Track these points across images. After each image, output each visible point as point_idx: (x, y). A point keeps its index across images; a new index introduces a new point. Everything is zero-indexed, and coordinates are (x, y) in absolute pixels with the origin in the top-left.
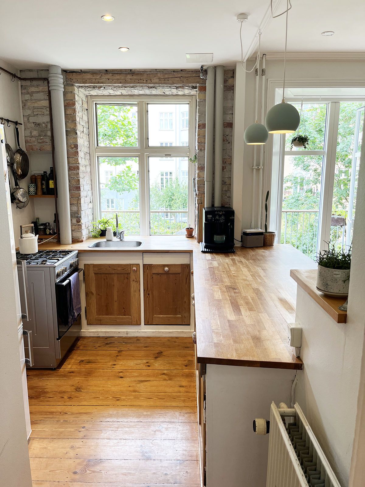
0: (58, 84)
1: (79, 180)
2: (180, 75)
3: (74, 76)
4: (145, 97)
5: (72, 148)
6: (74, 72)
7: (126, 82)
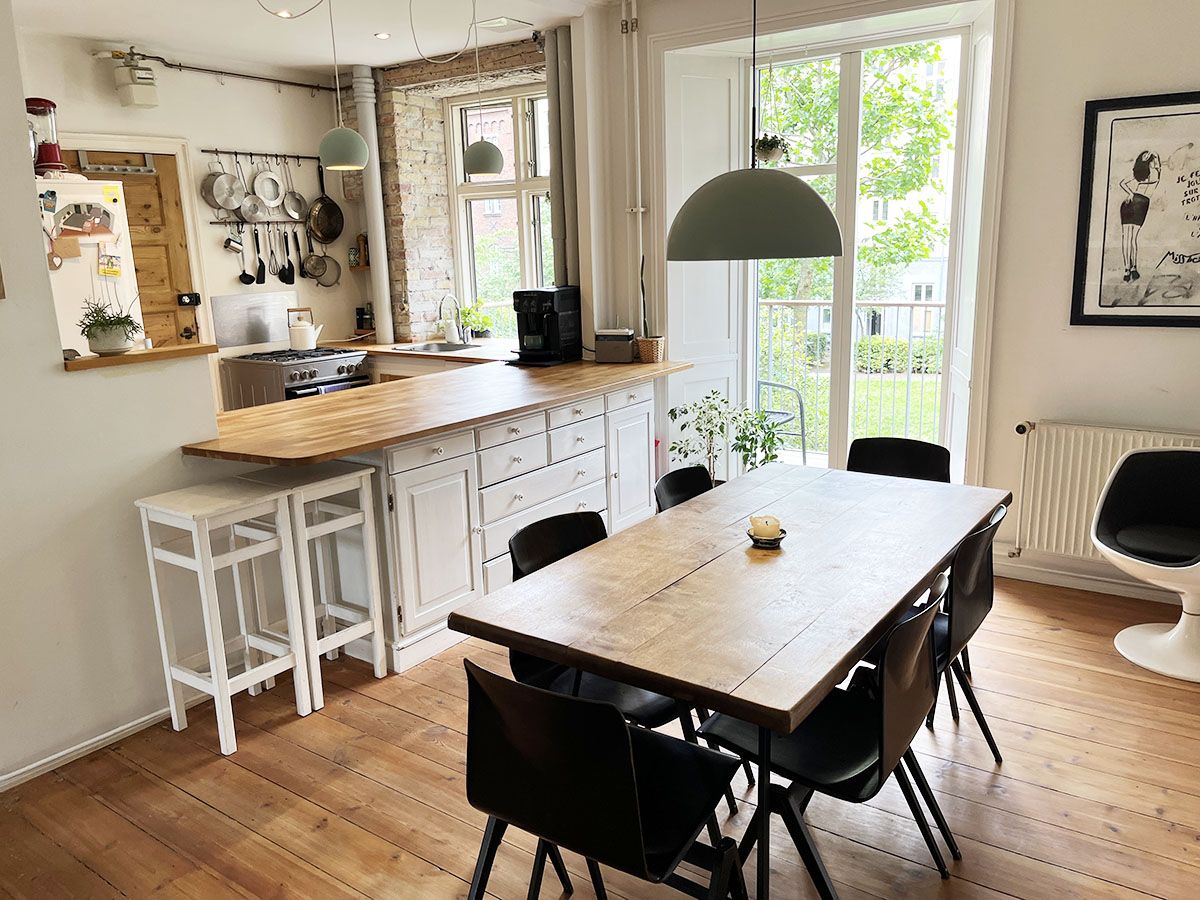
0: (364, 94)
1: (403, 242)
2: (520, 51)
3: (393, 75)
4: (517, 89)
5: (393, 190)
6: (391, 69)
7: (452, 74)
